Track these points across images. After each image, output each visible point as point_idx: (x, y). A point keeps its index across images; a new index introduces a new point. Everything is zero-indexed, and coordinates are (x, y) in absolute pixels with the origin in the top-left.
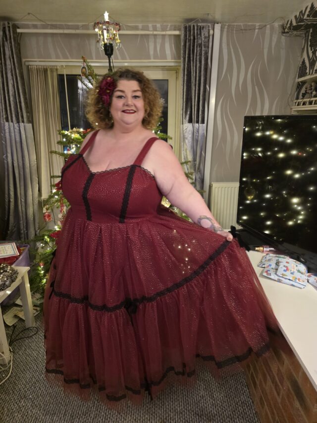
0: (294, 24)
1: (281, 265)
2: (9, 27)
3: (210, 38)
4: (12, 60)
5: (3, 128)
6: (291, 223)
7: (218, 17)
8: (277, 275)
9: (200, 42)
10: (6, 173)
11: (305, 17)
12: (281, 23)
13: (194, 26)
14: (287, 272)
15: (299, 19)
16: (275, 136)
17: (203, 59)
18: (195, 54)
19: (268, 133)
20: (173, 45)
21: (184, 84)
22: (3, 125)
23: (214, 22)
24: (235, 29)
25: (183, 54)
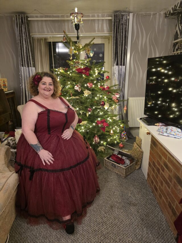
0: (172, 12)
1: (169, 129)
2: (24, 17)
3: (127, 20)
4: (25, 34)
5: (20, 70)
6: (171, 116)
7: (131, 9)
8: (167, 133)
9: (122, 22)
10: (22, 94)
11: (178, 8)
12: (164, 12)
13: (119, 14)
14: (172, 132)
15: (174, 10)
16: (163, 71)
17: (124, 31)
18: (120, 29)
19: (159, 69)
20: (108, 25)
21: (114, 45)
22: (20, 68)
23: (129, 12)
24: (140, 15)
25: (114, 29)
